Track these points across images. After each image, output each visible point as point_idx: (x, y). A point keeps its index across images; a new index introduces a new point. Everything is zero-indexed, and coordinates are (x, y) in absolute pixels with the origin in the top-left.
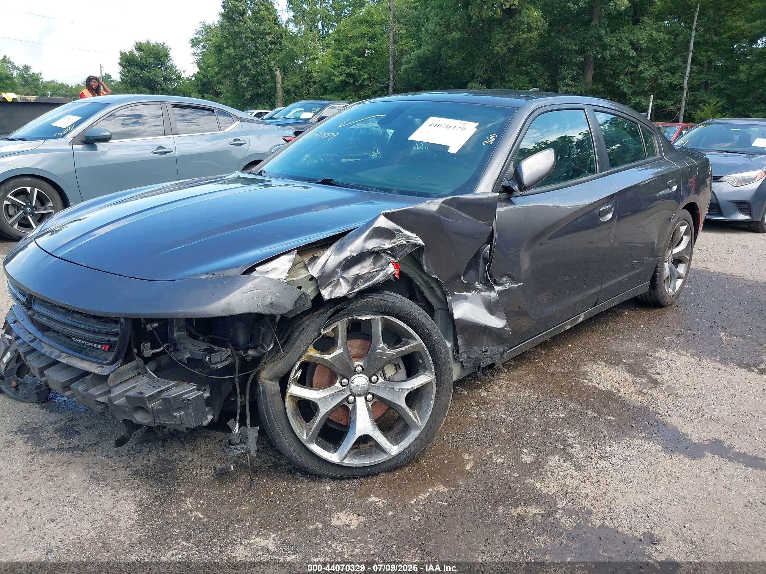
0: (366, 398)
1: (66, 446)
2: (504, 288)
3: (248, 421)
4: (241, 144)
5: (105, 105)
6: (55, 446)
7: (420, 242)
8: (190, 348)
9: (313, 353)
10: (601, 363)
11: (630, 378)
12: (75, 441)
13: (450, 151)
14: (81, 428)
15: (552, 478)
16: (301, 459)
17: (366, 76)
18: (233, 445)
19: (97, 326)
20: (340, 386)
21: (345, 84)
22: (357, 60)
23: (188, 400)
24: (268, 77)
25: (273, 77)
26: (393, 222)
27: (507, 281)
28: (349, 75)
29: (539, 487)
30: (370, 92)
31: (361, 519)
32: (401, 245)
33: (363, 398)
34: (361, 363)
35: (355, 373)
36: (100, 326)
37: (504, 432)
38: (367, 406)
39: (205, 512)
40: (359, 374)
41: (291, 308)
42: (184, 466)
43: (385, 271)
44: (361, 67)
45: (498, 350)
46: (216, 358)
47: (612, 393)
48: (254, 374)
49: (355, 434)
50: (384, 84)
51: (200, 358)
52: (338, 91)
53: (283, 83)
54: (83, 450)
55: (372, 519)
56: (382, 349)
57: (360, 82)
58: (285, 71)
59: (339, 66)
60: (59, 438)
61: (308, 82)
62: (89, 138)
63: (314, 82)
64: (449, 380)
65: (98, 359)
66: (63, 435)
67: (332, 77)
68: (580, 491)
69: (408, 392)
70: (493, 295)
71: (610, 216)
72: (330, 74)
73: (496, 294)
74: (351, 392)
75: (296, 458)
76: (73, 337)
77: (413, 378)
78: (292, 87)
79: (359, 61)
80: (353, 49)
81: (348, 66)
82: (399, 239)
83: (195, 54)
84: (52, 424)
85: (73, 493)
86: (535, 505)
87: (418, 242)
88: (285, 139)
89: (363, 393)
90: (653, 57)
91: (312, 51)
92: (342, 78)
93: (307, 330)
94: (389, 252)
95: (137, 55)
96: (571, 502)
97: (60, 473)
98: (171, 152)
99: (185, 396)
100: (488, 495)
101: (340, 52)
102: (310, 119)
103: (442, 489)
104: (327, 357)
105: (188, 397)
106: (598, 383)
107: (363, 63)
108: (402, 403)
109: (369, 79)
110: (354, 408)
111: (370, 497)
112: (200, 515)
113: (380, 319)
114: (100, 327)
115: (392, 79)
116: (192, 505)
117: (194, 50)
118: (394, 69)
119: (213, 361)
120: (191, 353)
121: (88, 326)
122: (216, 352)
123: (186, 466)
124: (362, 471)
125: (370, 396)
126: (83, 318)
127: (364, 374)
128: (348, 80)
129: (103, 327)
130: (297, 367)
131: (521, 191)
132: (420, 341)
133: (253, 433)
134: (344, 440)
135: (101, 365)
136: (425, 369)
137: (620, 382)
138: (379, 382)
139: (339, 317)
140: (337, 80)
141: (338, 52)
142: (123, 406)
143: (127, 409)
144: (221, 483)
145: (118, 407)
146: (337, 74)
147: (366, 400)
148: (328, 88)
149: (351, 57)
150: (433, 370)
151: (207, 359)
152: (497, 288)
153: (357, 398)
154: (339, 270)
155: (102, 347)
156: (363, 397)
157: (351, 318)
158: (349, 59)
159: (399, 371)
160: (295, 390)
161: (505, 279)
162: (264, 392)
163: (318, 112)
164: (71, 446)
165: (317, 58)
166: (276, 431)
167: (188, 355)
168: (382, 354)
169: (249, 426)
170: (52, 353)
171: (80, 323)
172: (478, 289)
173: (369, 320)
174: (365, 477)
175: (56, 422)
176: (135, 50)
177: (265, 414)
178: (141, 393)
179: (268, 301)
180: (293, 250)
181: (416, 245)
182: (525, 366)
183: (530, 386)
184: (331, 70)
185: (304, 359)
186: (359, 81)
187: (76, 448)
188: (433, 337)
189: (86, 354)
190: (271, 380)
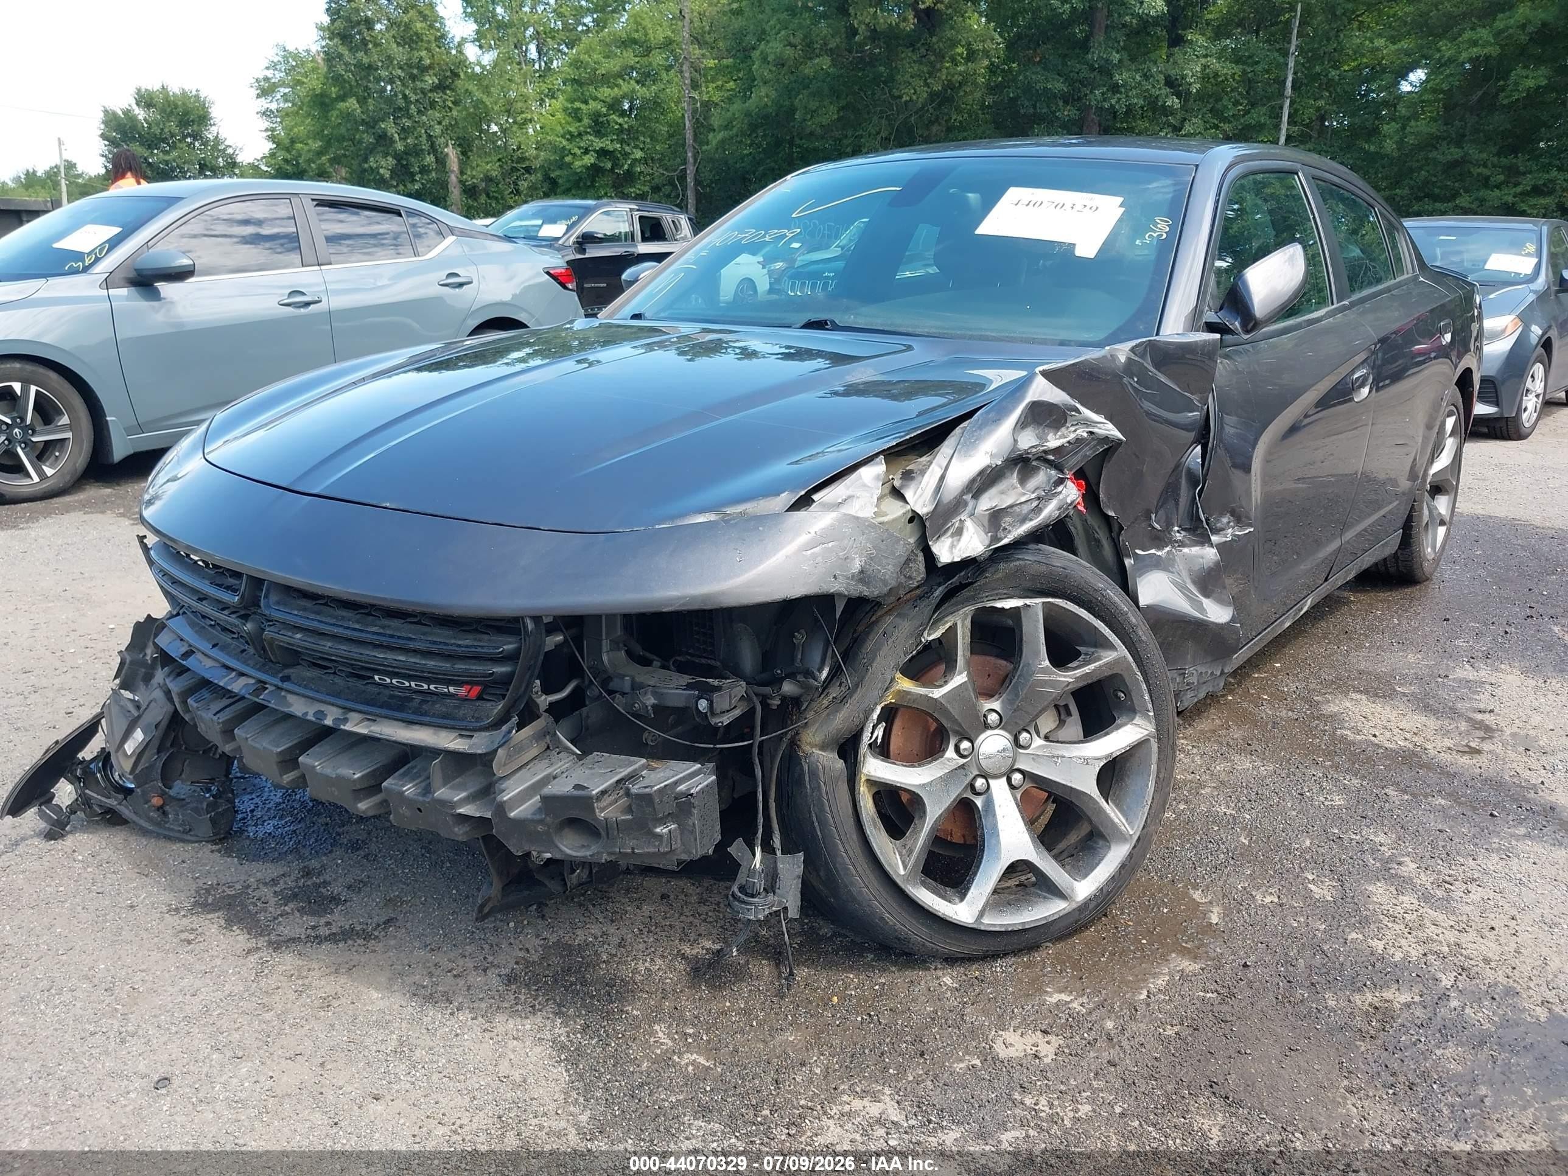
0: (1009, 780)
1: (324, 931)
2: (1224, 539)
3: (777, 842)
4: (461, 285)
5: (171, 201)
6: (298, 931)
7: (1115, 433)
8: (652, 683)
9: (905, 684)
10: (1358, 696)
11: (1432, 723)
12: (338, 919)
13: (1079, 252)
14: (336, 889)
15: (1397, 927)
16: (893, 917)
17: (638, 154)
18: (753, 896)
19: (460, 642)
20: (955, 756)
21: (595, 171)
22: (617, 123)
23: (691, 795)
24: (430, 159)
25: (441, 161)
26: (1063, 389)
27: (1229, 523)
28: (603, 153)
29: (1381, 947)
30: (646, 189)
31: (1056, 1041)
32: (1079, 441)
33: (1003, 781)
34: (996, 705)
35: (987, 727)
36: (465, 642)
37: (1246, 842)
38: (1015, 799)
39: (711, 1050)
40: (992, 728)
41: (893, 583)
42: (613, 956)
43: (1061, 497)
44: (627, 135)
45: (1212, 673)
46: (722, 701)
47: (1414, 754)
48: (789, 736)
49: (999, 858)
50: (675, 171)
51: (679, 703)
52: (579, 188)
53: (462, 173)
54: (367, 936)
55: (1078, 1038)
56: (1044, 671)
57: (626, 167)
58: (465, 147)
59: (580, 135)
60: (297, 914)
61: (514, 170)
62: (145, 273)
63: (528, 170)
64: (1171, 736)
65: (454, 719)
66: (303, 908)
67: (568, 159)
68: (1469, 951)
69: (1102, 764)
70: (1210, 554)
71: (1365, 391)
72: (563, 152)
73: (1214, 550)
74: (979, 770)
75: (882, 919)
76: (377, 672)
77: (1107, 734)
78: (482, 180)
79: (620, 125)
80: (608, 100)
81: (599, 134)
82: (1073, 429)
83: (266, 114)
84: (266, 884)
85: (392, 1032)
86: (1396, 986)
87: (1112, 433)
88: (548, 273)
89: (1003, 770)
90: (1211, 111)
91: (520, 105)
92: (589, 160)
93: (896, 634)
94: (1051, 457)
95: (140, 117)
96: (1464, 974)
97: (339, 989)
98: (320, 301)
99: (682, 788)
100: (1287, 970)
101: (583, 106)
102: (559, 239)
103: (1189, 966)
104: (937, 693)
105: (689, 789)
106: (1375, 736)
107: (631, 127)
108: (1091, 789)
109: (645, 161)
110: (989, 804)
111: (1051, 995)
112: (702, 1060)
113: (1040, 607)
114: (468, 642)
115: (691, 160)
116: (673, 1040)
117: (264, 104)
118: (695, 140)
119: (718, 708)
120: (655, 694)
121: (435, 643)
122: (718, 689)
123: (616, 955)
124: (1015, 939)
125: (1017, 777)
126: (413, 626)
127: (1003, 729)
128: (602, 165)
129: (476, 644)
130: (875, 716)
131: (1247, 332)
132: (1122, 651)
133: (791, 868)
134: (975, 874)
135: (466, 731)
136: (1131, 711)
137: (1415, 730)
138: (1033, 746)
139: (956, 604)
140: (578, 163)
141: (577, 105)
142: (532, 821)
143: (540, 828)
144: (712, 987)
145: (519, 823)
146: (578, 152)
147: (1012, 787)
148: (560, 181)
149: (605, 115)
150: (1151, 714)
151: (703, 704)
152: (1215, 539)
153: (990, 781)
154: (968, 497)
155: (462, 691)
156: (1004, 779)
157: (980, 605)
158: (601, 119)
159: (1069, 720)
160: (875, 768)
161: (1225, 520)
162: (814, 774)
163: (574, 224)
164: (334, 931)
165: (531, 121)
166: (839, 859)
167: (650, 701)
168: (1045, 683)
169: (779, 853)
170: (321, 714)
171: (410, 639)
172: (1176, 541)
173: (1017, 609)
174: (1016, 952)
175: (274, 882)
176: (135, 107)
177: (816, 824)
178: (577, 787)
179: (857, 565)
180: (877, 455)
181: (1106, 439)
182: (1212, 711)
183: (1246, 748)
184: (565, 143)
185: (889, 699)
186: (623, 165)
187: (346, 935)
188: (1141, 641)
189: (418, 712)
190: (823, 747)
